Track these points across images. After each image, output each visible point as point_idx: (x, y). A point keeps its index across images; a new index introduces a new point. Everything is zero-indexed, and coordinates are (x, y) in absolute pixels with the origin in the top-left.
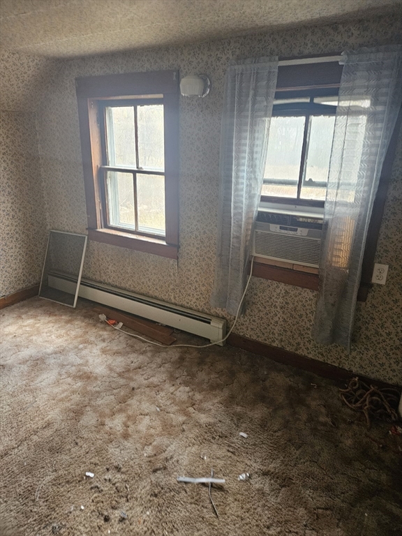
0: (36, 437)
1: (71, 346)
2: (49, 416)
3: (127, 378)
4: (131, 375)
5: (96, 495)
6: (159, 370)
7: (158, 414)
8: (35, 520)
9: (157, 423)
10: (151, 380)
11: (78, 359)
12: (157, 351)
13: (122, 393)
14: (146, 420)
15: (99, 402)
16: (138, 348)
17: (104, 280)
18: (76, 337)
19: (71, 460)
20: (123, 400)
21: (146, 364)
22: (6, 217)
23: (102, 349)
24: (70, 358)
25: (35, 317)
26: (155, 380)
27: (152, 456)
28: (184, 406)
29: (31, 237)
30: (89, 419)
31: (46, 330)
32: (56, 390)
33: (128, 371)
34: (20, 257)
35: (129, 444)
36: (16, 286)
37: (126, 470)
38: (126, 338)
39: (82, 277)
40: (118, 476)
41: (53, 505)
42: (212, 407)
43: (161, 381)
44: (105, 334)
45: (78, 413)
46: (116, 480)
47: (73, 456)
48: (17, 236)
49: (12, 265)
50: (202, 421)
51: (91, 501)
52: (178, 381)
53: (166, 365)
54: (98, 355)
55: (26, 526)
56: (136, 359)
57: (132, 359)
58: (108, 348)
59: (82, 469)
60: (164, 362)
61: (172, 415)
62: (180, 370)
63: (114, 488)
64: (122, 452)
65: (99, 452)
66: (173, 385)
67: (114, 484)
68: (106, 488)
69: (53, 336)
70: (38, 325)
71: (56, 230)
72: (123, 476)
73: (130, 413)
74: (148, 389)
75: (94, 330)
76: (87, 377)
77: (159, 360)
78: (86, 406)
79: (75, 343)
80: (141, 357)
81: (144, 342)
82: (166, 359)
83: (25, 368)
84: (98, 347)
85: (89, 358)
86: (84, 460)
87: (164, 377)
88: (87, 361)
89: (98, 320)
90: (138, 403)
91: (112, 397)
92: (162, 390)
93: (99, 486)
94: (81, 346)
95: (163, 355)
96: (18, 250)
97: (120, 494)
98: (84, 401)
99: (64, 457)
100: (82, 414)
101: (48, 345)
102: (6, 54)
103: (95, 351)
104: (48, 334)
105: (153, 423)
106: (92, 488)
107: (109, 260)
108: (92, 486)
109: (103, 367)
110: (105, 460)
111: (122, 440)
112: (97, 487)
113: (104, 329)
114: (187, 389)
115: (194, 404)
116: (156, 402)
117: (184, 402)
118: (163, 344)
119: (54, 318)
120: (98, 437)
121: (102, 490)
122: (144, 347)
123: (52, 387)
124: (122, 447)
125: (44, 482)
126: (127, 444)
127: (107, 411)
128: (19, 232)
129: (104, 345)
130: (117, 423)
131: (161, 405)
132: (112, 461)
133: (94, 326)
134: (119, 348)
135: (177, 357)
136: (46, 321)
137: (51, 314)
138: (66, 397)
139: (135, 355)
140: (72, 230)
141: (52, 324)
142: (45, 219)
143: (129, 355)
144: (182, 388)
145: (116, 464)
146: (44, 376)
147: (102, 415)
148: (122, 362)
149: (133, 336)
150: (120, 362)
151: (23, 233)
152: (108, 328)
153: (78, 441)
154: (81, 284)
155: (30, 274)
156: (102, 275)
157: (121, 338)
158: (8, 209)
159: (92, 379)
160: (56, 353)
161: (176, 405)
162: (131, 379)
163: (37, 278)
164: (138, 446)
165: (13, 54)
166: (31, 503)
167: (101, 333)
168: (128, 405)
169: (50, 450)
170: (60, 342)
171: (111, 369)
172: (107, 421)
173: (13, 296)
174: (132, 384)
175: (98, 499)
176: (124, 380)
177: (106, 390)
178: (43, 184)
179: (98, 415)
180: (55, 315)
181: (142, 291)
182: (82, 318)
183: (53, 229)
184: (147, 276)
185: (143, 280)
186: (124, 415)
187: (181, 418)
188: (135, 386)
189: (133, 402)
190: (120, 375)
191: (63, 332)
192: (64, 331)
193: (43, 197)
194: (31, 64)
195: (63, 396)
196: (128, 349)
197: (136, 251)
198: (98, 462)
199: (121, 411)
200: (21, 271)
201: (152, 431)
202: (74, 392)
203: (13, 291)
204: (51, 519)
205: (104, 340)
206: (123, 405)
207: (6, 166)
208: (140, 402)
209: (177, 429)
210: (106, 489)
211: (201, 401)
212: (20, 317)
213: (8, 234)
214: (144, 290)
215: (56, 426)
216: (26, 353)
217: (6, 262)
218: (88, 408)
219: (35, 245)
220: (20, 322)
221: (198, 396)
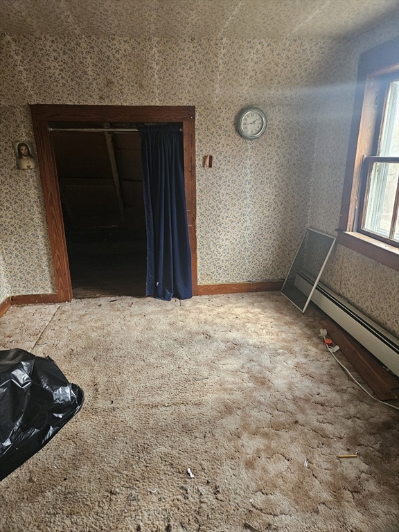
0: (184, 407)
1: (271, 346)
2: (206, 398)
3: (299, 407)
4: (306, 406)
5: (180, 497)
6: (344, 420)
7: (301, 468)
8: (127, 475)
9: (292, 477)
10: (325, 426)
11: (268, 361)
12: (360, 398)
13: (281, 419)
14: (282, 465)
15: (254, 413)
16: (338, 382)
17: (343, 293)
18: (284, 340)
19: (189, 447)
20: (277, 427)
21: (333, 405)
22: (268, 208)
23: (298, 363)
24: (262, 357)
25: (264, 308)
26: (329, 429)
27: (257, 509)
28: (342, 484)
29: (287, 232)
30: (232, 423)
31: (263, 323)
32: (230, 379)
33: (307, 400)
34: (273, 249)
35: (245, 476)
36: (263, 275)
37: (222, 498)
38: (333, 365)
39: (319, 281)
40: (211, 498)
41: (146, 475)
42: (382, 515)
43: (337, 434)
44: (313, 351)
45: (228, 410)
46: (206, 500)
47: (193, 445)
48: (274, 228)
49: (263, 255)
50: (351, 520)
51: (172, 498)
52: (358, 449)
53: (358, 421)
54: (289, 368)
55: (119, 475)
56: (326, 392)
57: (321, 391)
58: (305, 366)
59: (189, 463)
60: (358, 416)
61: (318, 482)
62: (372, 438)
63: (198, 506)
64: (233, 477)
65: (215, 459)
66: (348, 450)
67: (201, 502)
68: (193, 498)
69: (264, 331)
70: (260, 316)
71: (313, 229)
72: (215, 502)
73: (273, 444)
74: (312, 433)
75: (305, 342)
76: (262, 382)
77: (352, 411)
78: (239, 408)
79: (278, 345)
80: (334, 394)
81: (350, 379)
82: (363, 415)
83: (222, 346)
84: (296, 360)
85: (279, 366)
86: (198, 456)
87: (344, 433)
88: (274, 368)
89: (317, 335)
90: (289, 441)
91: (269, 416)
92: (329, 446)
93: (189, 491)
94: (281, 351)
95: (364, 407)
96: (272, 241)
97: (198, 517)
98: (242, 403)
99: (187, 441)
100: (230, 413)
101: (254, 337)
102: (288, 43)
103: (289, 362)
104: (262, 327)
105: (288, 475)
106: (182, 488)
107: (352, 270)
108: (184, 486)
109: (285, 381)
110: (212, 471)
111: (242, 465)
112: (186, 490)
113: (316, 346)
114: (364, 467)
115: (358, 492)
116: (310, 454)
117: (345, 479)
118: (374, 394)
119: (279, 315)
120: (225, 445)
121: (188, 498)
122: (346, 385)
123: (228, 374)
124: (236, 473)
125: (158, 450)
126: (244, 474)
127: (253, 426)
128: (277, 225)
129: (304, 360)
130: (251, 445)
131: (314, 461)
132: (217, 479)
133: (309, 338)
134: (317, 371)
135: (381, 420)
136: (270, 315)
137: (278, 310)
138: (231, 390)
139: (328, 388)
140: (325, 230)
141: (272, 320)
142: (306, 216)
143: (322, 385)
144: (357, 461)
145: (218, 484)
146: (230, 361)
147: (245, 427)
148: (307, 387)
149: (342, 367)
150: (304, 386)
151: (281, 226)
152: (321, 346)
153: (208, 435)
154: (316, 288)
155: (279, 268)
156: (342, 286)
157: (327, 363)
158: (271, 201)
159: (265, 386)
160: (254, 346)
161: (333, 475)
162: (303, 411)
163: (285, 274)
164: (253, 486)
165: (295, 41)
166: (136, 459)
167: (310, 347)
168: (277, 434)
169: (184, 426)
170: (266, 338)
171: (290, 389)
172: (245, 436)
173: (258, 284)
174: (300, 417)
175: (178, 503)
176: (295, 408)
177: (268, 406)
178: (312, 180)
179: (242, 424)
180: (281, 313)
181: (379, 318)
182: (304, 325)
183: (311, 227)
184: (388, 300)
185: (382, 305)
186: (266, 441)
187: (326, 496)
188: (301, 421)
189: (286, 436)
190: (295, 400)
191: (275, 330)
192: (277, 330)
193: (309, 193)
194: (314, 48)
195: (230, 386)
196: (325, 378)
197: (381, 265)
198: (206, 468)
199: (265, 435)
200: (271, 262)
201: (280, 481)
202: (240, 389)
203: (259, 279)
204: (136, 484)
205: (306, 356)
206: (273, 431)
207: (278, 159)
208: (292, 441)
209: (309, 503)
210: (191, 499)
211: (372, 495)
212: (253, 304)
213: (266, 224)
214: (382, 319)
215: (204, 410)
216: (234, 335)
217: (259, 251)
218: (239, 412)
219: (290, 241)
220: (250, 308)
221: (371, 486)
